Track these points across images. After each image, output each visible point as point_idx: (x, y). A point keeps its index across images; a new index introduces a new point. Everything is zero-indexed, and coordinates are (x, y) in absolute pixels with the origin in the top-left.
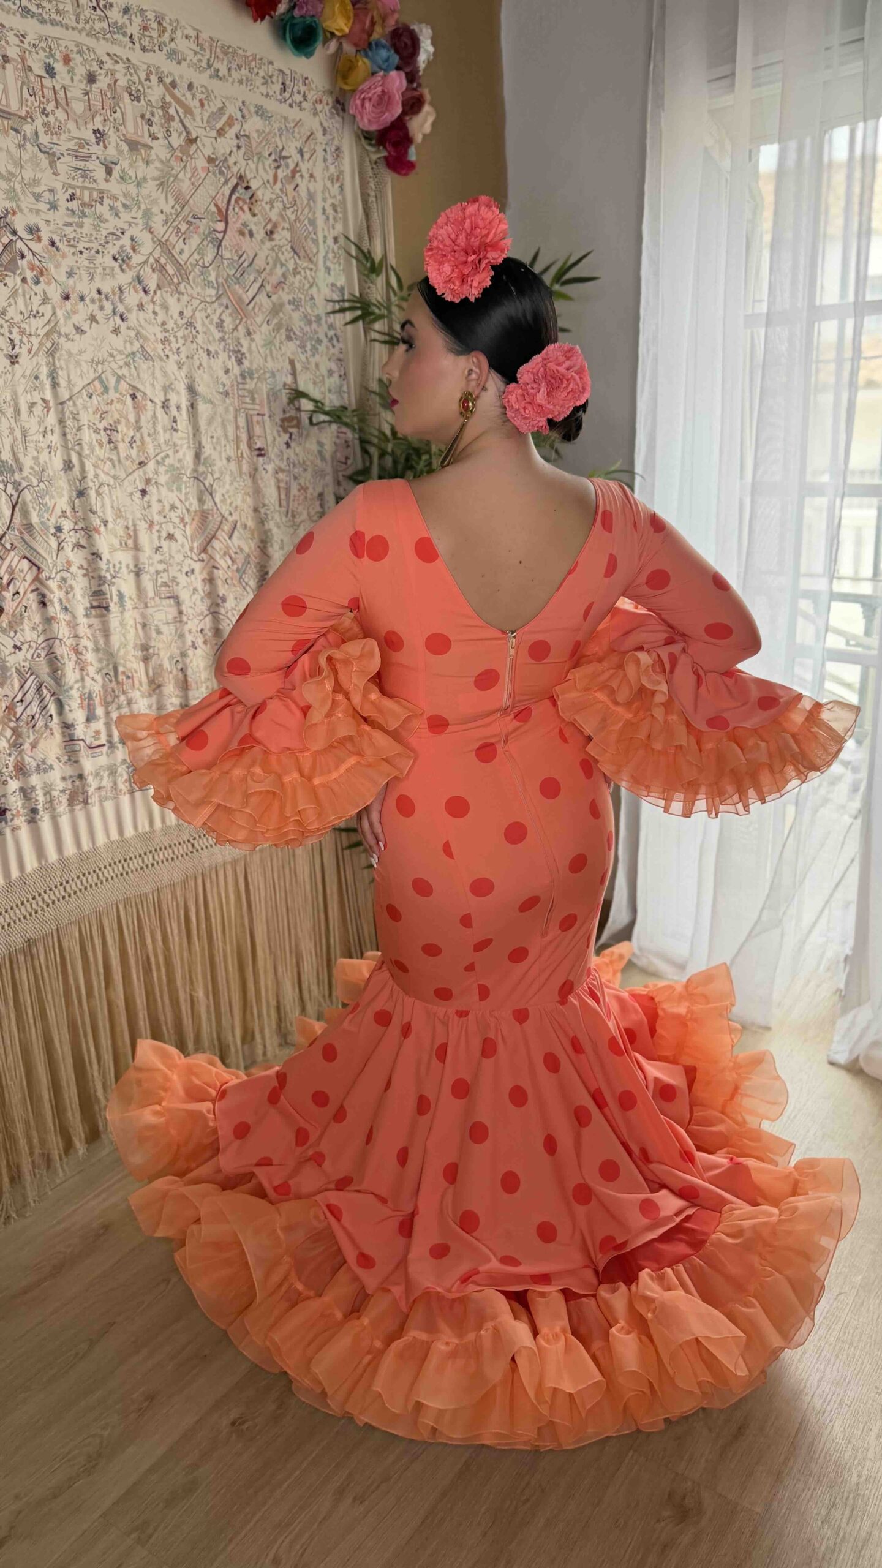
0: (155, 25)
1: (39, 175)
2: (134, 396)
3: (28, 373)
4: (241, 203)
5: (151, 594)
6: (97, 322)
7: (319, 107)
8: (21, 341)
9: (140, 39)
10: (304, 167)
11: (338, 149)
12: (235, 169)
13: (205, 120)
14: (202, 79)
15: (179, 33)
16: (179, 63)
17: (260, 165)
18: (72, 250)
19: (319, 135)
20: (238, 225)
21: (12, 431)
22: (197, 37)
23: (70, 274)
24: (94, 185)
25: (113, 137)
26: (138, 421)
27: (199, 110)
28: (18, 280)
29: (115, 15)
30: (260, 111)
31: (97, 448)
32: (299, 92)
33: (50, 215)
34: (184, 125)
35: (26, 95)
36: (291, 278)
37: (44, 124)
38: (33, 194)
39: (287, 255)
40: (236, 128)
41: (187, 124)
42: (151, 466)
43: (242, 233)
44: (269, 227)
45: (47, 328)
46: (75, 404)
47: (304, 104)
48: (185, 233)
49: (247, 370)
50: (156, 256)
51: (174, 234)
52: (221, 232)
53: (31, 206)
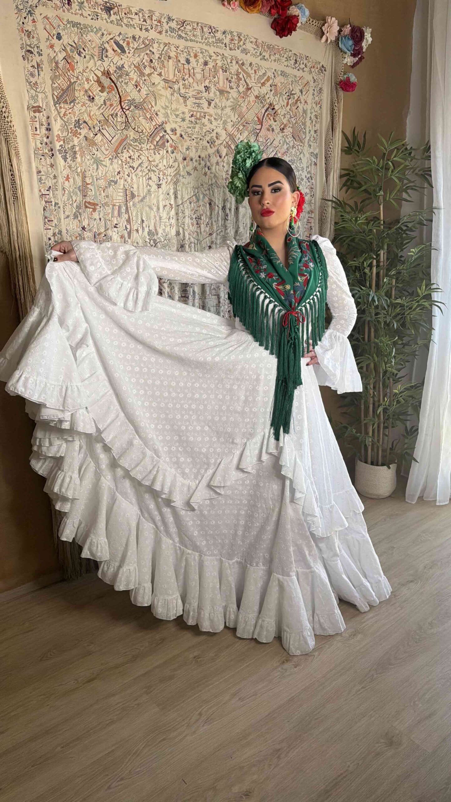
0: (237, 38)
1: (178, 107)
2: (210, 204)
3: (164, 192)
4: (269, 116)
5: (208, 293)
6: (197, 170)
7: (313, 70)
8: (163, 178)
9: (229, 45)
10: (302, 98)
11: (321, 89)
12: (268, 101)
13: (256, 78)
14: (256, 61)
15: (248, 41)
16: (246, 54)
17: (281, 98)
18: (190, 138)
19: (312, 83)
20: (267, 126)
21: (155, 216)
22: (256, 42)
23: (188, 149)
24: (203, 110)
25: (213, 89)
26: (211, 214)
27: (254, 75)
28: (165, 152)
29: (219, 35)
30: (283, 74)
31: (191, 226)
32: (303, 64)
33: (182, 124)
34: (246, 82)
35: (176, 72)
36: (291, 150)
37: (183, 84)
38: (175, 115)
39: (290, 139)
40: (271, 81)
41: (248, 82)
42: (214, 235)
43: (268, 130)
44: (282, 126)
45: (175, 172)
46: (183, 206)
47: (305, 69)
48: (241, 130)
50: (227, 141)
51: (236, 131)
52: (259, 129)
53: (173, 120)
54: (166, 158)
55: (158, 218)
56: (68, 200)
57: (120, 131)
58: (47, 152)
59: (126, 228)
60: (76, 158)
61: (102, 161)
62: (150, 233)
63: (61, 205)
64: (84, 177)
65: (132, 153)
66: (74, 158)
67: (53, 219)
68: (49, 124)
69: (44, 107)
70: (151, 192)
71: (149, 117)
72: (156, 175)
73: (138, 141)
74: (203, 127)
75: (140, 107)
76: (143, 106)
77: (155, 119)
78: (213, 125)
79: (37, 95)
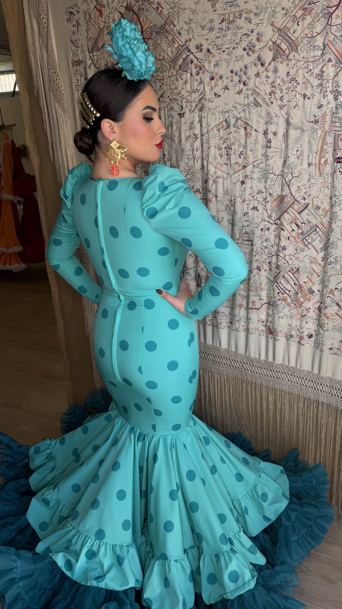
1: (205, 15)
2: (246, 129)
3: (188, 122)
6: (228, 89)
8: (186, 106)
18: (219, 51)
23: (216, 65)
28: (189, 75)
31: (219, 158)
33: (210, 35)
38: (201, 26)
42: (249, 169)
45: (200, 97)
46: (208, 135)
48: (300, 18)
49: (340, 103)
50: (274, 40)
51: (291, 21)
52: (334, 6)
53: (199, 34)
54: (191, 82)
68: (86, 74)
69: (83, 60)
70: (174, 124)
71: (171, 40)
72: (178, 104)
73: (159, 70)
74: (238, 31)
75: (162, 31)
76: (165, 28)
77: (177, 39)
78: (253, 23)
79: (78, 50)
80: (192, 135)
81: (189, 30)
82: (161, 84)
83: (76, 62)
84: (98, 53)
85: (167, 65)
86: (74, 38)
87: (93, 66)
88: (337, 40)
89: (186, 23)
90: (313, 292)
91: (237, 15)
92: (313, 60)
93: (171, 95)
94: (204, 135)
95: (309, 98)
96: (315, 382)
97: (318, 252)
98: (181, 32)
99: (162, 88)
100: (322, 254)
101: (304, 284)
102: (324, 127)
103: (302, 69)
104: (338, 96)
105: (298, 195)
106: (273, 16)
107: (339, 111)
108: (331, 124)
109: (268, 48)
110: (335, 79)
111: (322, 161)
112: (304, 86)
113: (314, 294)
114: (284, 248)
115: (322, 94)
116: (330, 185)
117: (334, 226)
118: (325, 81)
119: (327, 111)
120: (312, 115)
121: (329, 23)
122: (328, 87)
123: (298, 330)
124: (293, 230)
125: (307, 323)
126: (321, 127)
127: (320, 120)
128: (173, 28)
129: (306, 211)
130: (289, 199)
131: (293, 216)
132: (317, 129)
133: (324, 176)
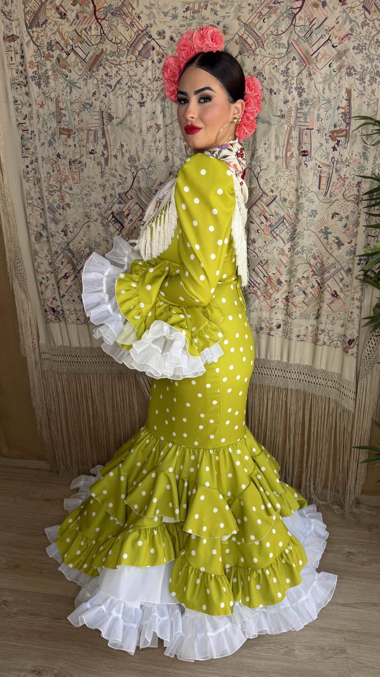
1: (168, 1)
3: (149, 111)
8: (147, 95)
21: (137, 141)
28: (150, 62)
33: (173, 23)
38: (163, 13)
46: (173, 126)
48: (265, 15)
49: (304, 100)
50: (240, 34)
51: (257, 17)
52: (298, 8)
53: (161, 20)
54: (152, 70)
55: (140, 142)
56: (43, 127)
57: (95, 46)
58: (22, 80)
59: (103, 154)
60: (49, 83)
61: (75, 83)
62: (131, 159)
63: (36, 133)
64: (58, 102)
65: (109, 70)
66: (47, 84)
67: (30, 147)
68: (23, 52)
69: (18, 35)
70: (133, 112)
71: (129, 23)
72: (138, 92)
73: (116, 54)
74: (204, 22)
75: (118, 13)
76: (122, 10)
77: (137, 23)
78: (219, 16)
79: (11, 24)
80: (155, 126)
81: (149, 14)
82: (117, 70)
83: (9, 37)
84: (39, 29)
85: (125, 49)
86: (6, 9)
87: (32, 44)
88: (300, 40)
89: (146, 7)
90: (281, 282)
91: (202, 4)
92: (279, 57)
93: (130, 82)
94: (168, 125)
95: (275, 93)
96: (284, 371)
97: (285, 244)
98: (141, 16)
99: (119, 74)
100: (288, 245)
101: (273, 275)
102: (290, 122)
103: (269, 65)
104: (302, 92)
105: (266, 188)
106: (239, 10)
107: (303, 106)
108: (296, 119)
109: (234, 41)
110: (299, 77)
111: (289, 154)
112: (270, 82)
113: (282, 285)
114: (254, 241)
115: (288, 90)
116: (296, 177)
117: (300, 217)
118: (291, 78)
119: (292, 106)
120: (279, 109)
121: (293, 23)
122: (293, 84)
123: (268, 322)
124: (262, 223)
125: (276, 313)
126: (288, 122)
127: (286, 115)
128: (132, 11)
129: (274, 203)
130: (258, 192)
131: (262, 209)
132: (283, 123)
133: (290, 168)
